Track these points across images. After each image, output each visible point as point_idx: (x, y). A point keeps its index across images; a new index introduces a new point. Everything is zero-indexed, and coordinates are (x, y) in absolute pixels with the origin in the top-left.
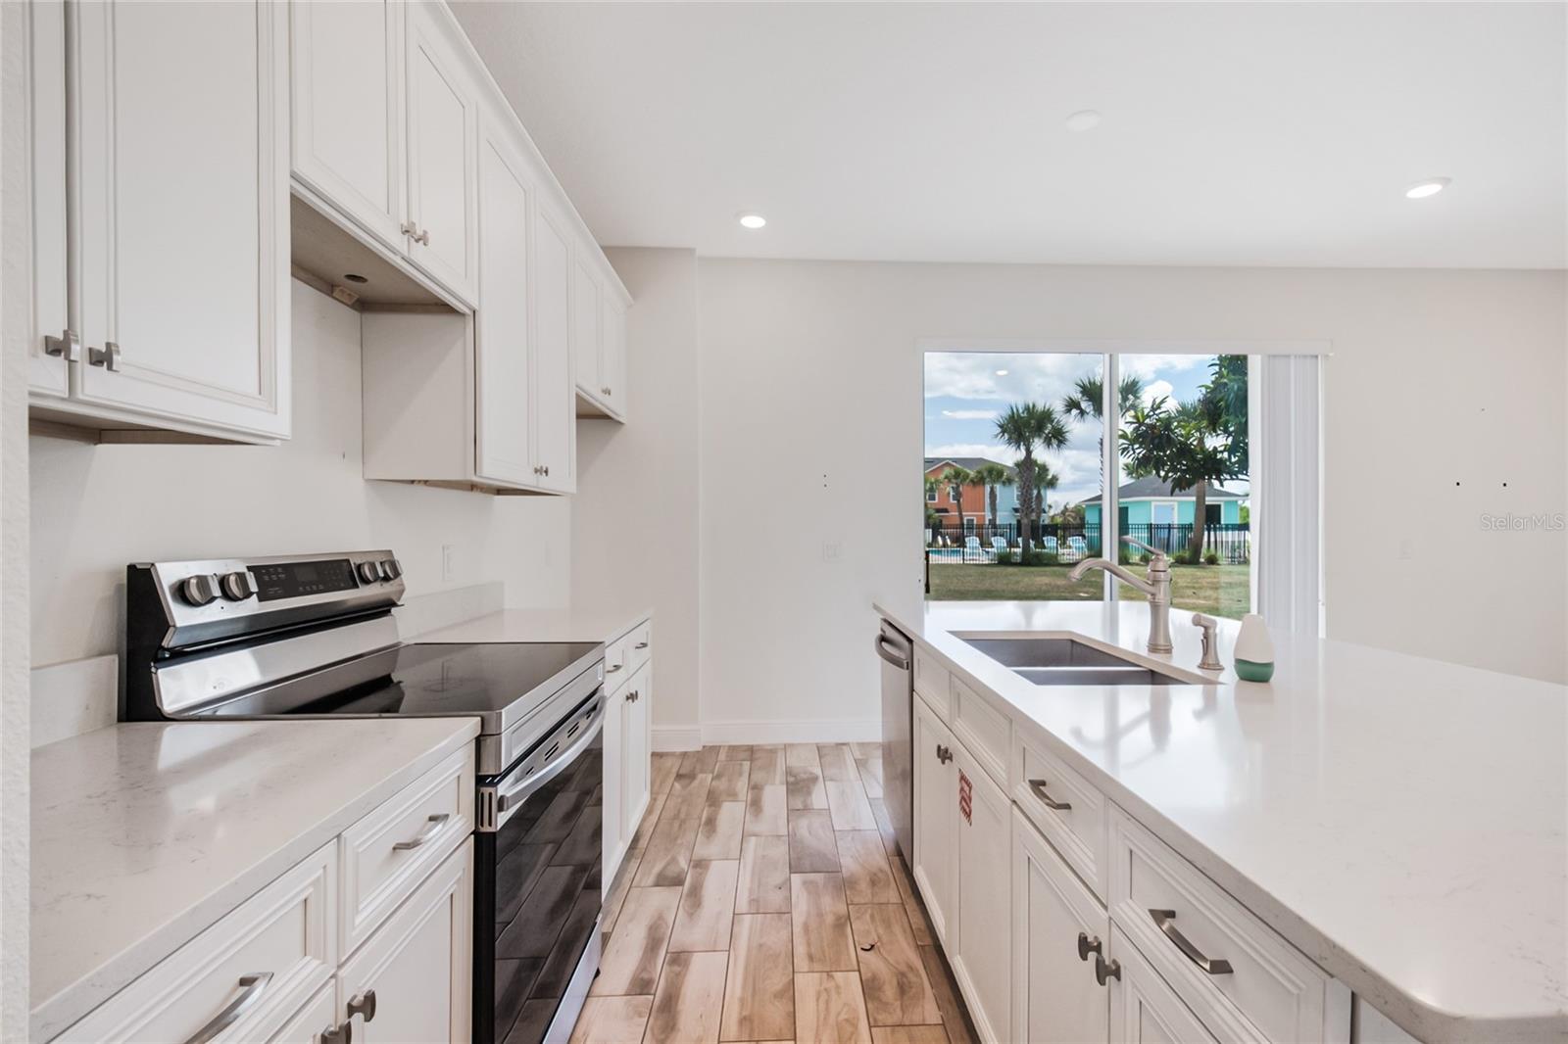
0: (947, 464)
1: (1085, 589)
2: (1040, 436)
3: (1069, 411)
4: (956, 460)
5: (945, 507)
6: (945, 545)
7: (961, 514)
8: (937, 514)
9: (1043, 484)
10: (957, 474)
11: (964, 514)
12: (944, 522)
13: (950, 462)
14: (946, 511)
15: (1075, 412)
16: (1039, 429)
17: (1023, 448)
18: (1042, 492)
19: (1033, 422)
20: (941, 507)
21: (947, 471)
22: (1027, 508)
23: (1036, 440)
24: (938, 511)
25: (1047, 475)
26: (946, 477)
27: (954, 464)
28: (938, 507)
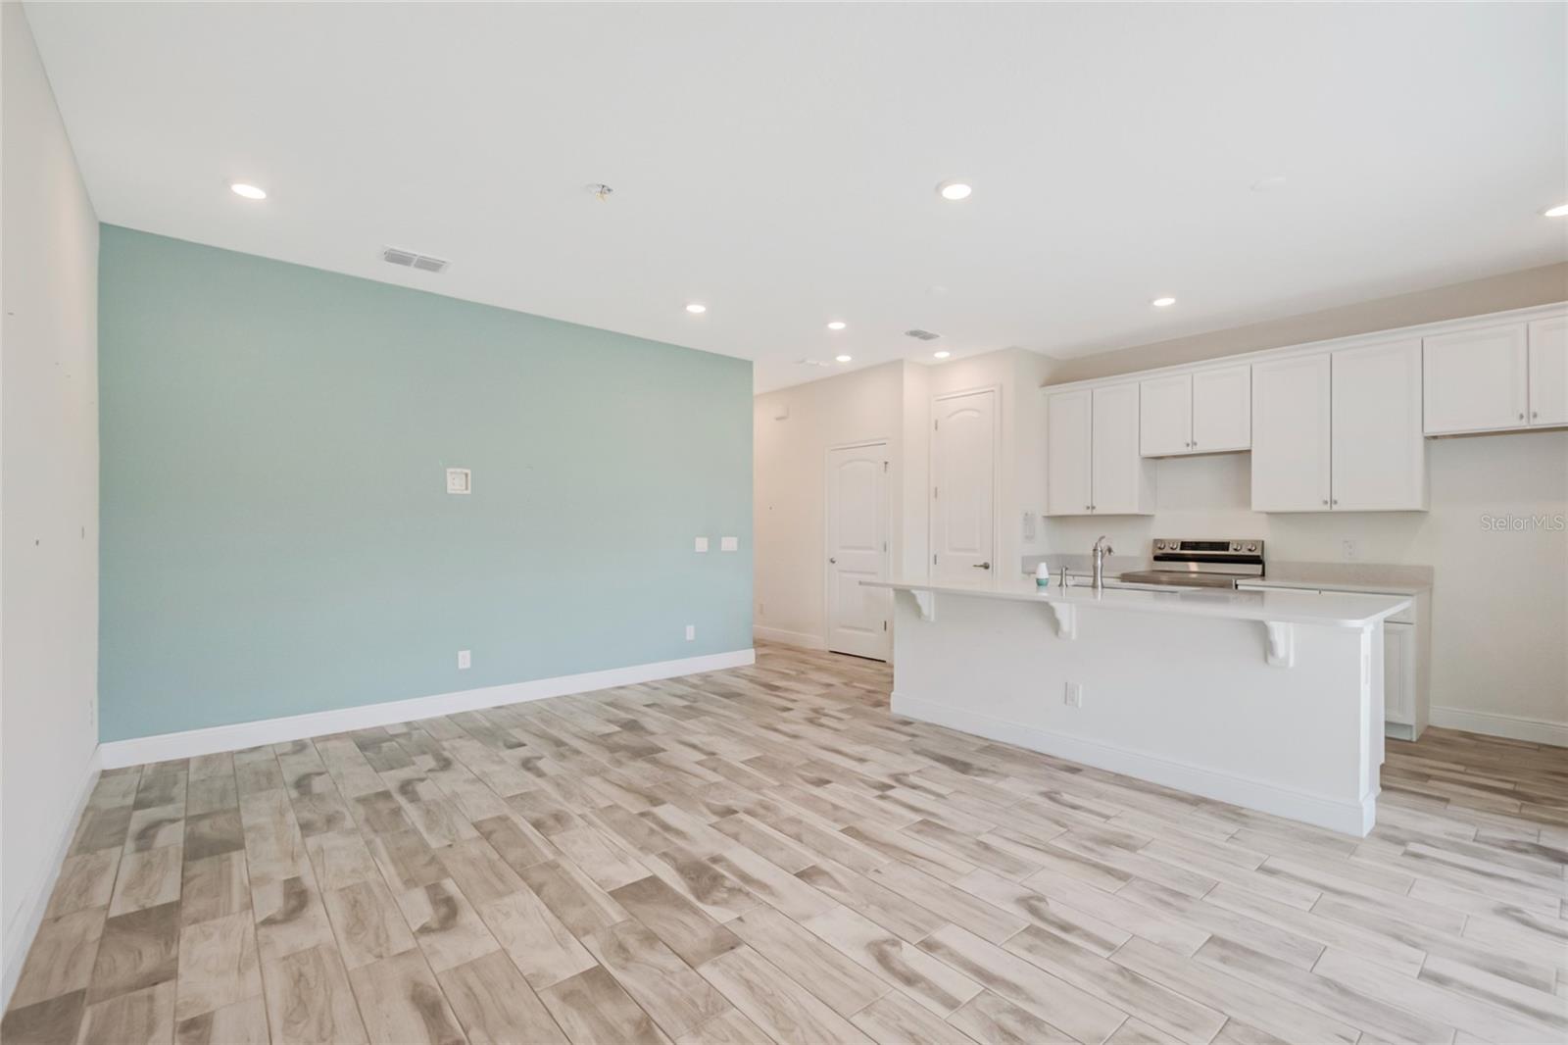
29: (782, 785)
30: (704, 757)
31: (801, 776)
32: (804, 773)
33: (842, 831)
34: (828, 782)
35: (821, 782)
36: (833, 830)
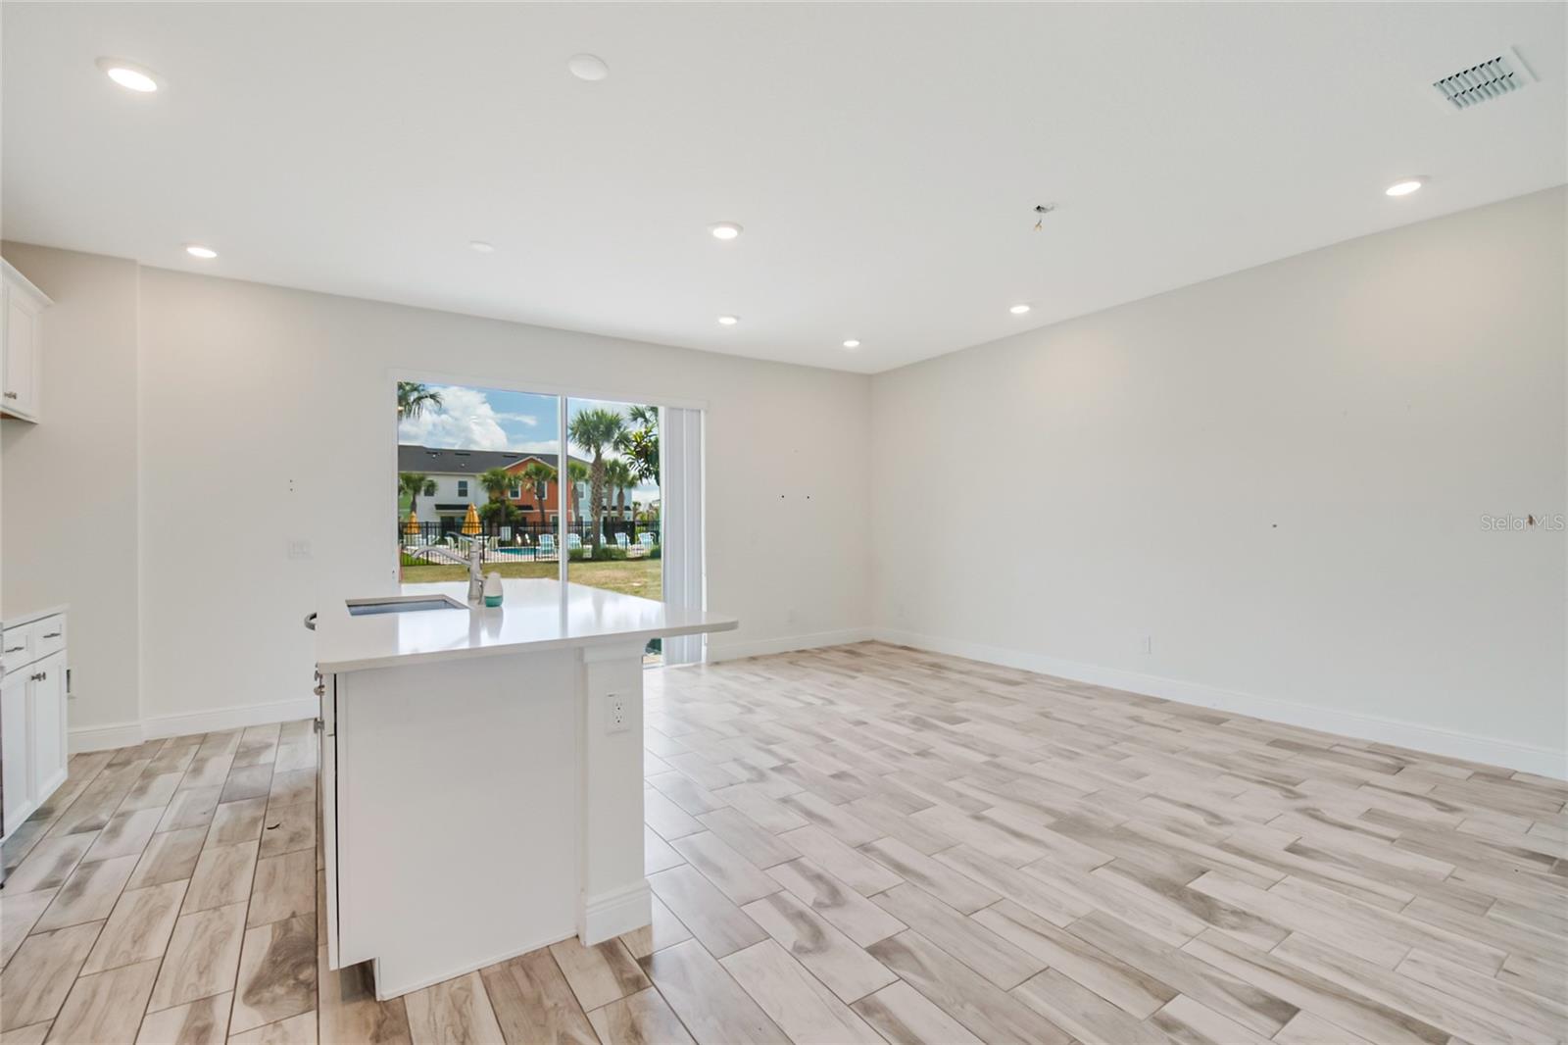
0: (532, 460)
1: (639, 580)
2: (608, 441)
3: (635, 419)
4: (541, 456)
5: (529, 504)
6: (524, 543)
7: (542, 512)
8: (520, 512)
9: (625, 484)
10: (538, 472)
11: (546, 511)
12: (528, 520)
13: (535, 458)
14: (529, 508)
15: (640, 420)
16: (607, 435)
17: (593, 450)
18: (624, 491)
19: (602, 426)
20: (525, 504)
21: (531, 467)
22: (597, 507)
23: (606, 444)
24: (521, 507)
25: (628, 475)
26: (527, 474)
27: (539, 460)
28: (521, 504)
29: (881, 775)
30: (985, 813)
31: (860, 782)
32: (858, 787)
33: (832, 740)
34: (834, 776)
35: (840, 776)
36: (840, 741)
